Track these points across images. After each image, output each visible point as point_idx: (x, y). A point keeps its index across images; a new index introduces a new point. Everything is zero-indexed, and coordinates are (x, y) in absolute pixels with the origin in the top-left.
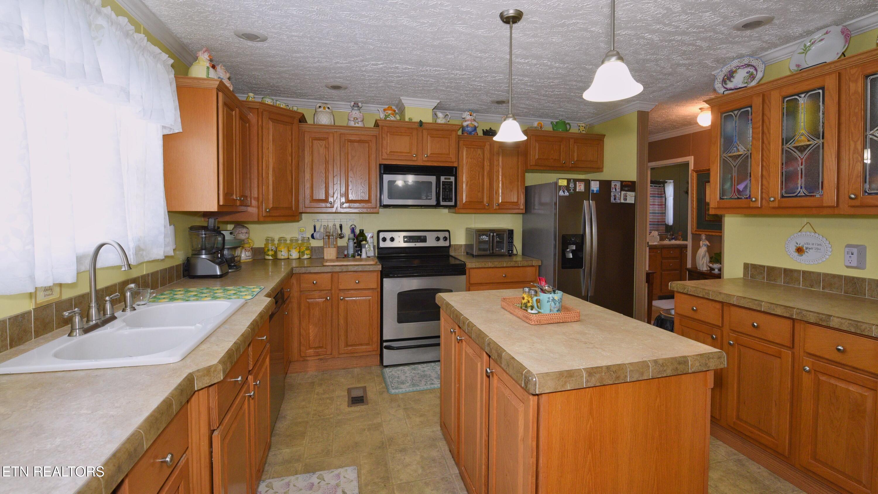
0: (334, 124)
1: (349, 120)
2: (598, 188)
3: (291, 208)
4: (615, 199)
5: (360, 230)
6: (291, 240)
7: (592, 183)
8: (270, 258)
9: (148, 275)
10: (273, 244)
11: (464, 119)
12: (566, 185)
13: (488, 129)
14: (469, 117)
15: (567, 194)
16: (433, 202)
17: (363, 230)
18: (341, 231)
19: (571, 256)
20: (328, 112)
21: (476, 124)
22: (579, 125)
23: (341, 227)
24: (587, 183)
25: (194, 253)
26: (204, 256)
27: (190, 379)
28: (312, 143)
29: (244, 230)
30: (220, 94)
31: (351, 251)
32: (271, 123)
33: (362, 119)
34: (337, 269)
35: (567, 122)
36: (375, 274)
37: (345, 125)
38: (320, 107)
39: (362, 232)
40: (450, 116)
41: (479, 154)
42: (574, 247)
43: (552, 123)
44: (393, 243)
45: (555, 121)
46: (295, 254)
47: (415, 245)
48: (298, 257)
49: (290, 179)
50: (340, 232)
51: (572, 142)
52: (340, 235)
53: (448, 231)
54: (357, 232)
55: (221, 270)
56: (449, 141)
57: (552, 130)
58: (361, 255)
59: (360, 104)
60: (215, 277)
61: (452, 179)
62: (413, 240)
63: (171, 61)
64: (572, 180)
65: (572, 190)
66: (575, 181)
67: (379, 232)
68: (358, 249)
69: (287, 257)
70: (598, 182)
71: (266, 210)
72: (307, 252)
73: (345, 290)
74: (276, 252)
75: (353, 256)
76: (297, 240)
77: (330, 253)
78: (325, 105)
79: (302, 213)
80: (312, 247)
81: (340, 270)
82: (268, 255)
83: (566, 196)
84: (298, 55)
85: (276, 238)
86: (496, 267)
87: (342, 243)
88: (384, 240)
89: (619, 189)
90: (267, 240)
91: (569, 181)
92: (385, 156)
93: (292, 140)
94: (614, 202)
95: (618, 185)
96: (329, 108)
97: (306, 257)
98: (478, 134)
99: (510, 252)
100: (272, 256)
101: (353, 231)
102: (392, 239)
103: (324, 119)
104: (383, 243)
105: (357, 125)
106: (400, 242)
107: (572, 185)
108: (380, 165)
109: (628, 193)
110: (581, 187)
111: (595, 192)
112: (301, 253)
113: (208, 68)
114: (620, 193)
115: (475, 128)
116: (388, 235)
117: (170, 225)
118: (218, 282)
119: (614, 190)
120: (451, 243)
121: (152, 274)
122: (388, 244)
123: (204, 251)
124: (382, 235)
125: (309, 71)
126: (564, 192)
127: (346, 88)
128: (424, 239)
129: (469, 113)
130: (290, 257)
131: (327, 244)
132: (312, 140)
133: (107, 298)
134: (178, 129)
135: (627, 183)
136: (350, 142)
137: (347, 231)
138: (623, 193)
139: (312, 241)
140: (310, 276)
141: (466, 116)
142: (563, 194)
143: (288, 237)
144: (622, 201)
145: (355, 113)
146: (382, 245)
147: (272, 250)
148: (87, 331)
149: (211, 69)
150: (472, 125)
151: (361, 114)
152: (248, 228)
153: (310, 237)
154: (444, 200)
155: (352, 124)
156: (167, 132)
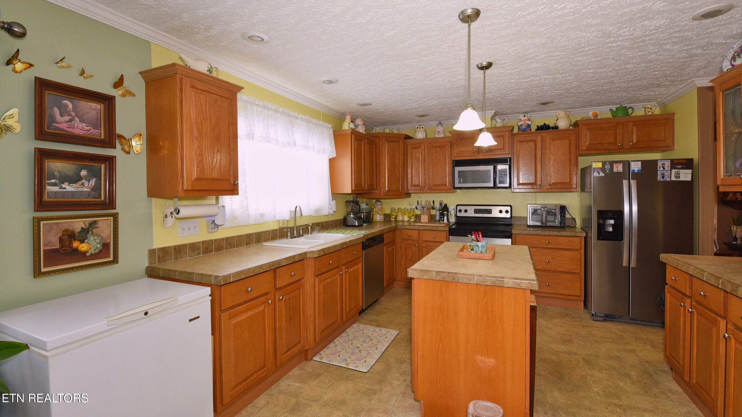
0: (426, 137)
1: (435, 133)
2: (640, 168)
3: (399, 191)
4: (663, 177)
5: (445, 204)
6: (404, 210)
7: (632, 164)
8: (393, 220)
9: (324, 222)
10: (395, 211)
11: (521, 120)
12: (601, 166)
13: (542, 124)
14: (523, 118)
15: (602, 174)
16: (492, 185)
17: (446, 204)
18: (434, 205)
19: (611, 229)
20: (423, 130)
21: (529, 123)
22: (645, 107)
23: (434, 202)
24: (627, 164)
25: (348, 214)
26: (352, 216)
27: (305, 253)
28: (412, 150)
29: (379, 203)
30: (353, 136)
31: (438, 218)
32: (386, 143)
33: (442, 132)
34: (422, 228)
35: (628, 106)
36: (445, 233)
37: (433, 137)
38: (417, 128)
39: (446, 205)
40: (507, 120)
41: (531, 146)
42: (612, 222)
43: (611, 110)
44: (466, 213)
45: (614, 108)
46: (406, 219)
47: (483, 215)
48: (408, 220)
49: (398, 173)
50: (432, 205)
51: (631, 124)
52: (432, 207)
53: (511, 206)
54: (443, 205)
55: (358, 223)
56: (504, 139)
57: (611, 117)
58: (443, 220)
59: (442, 122)
60: (355, 226)
61: (507, 167)
62: (481, 212)
63: (331, 125)
64: (608, 163)
65: (607, 171)
66: (612, 163)
67: (457, 205)
68: (442, 216)
69: (402, 220)
70: (640, 163)
71: (384, 192)
72: (413, 217)
73: (427, 241)
74: (396, 217)
75: (439, 221)
76: (408, 210)
77: (425, 218)
78: (420, 127)
79: (411, 193)
80: (416, 215)
81: (423, 229)
82: (393, 218)
83: (602, 177)
84: (390, 106)
85: (397, 208)
86: (539, 235)
87: (433, 212)
88: (460, 211)
89: (668, 167)
90: (392, 209)
91: (604, 163)
92: (456, 155)
93: (399, 151)
94: (662, 180)
95: (668, 164)
96: (423, 128)
97: (412, 220)
98: (531, 130)
99: (563, 224)
100: (394, 219)
101: (441, 204)
102: (466, 211)
103: (420, 135)
104: (459, 213)
105: (439, 136)
106: (471, 213)
107: (608, 167)
108: (453, 160)
109: (681, 171)
110: (619, 168)
111: (636, 172)
112: (410, 218)
113: (349, 123)
114: (669, 172)
115: (529, 126)
116: (463, 208)
117: (333, 200)
118: (357, 228)
119: (662, 169)
120: (513, 215)
121: (326, 222)
122: (463, 214)
123: (352, 213)
124: (459, 208)
125: (402, 112)
126: (599, 173)
127: (428, 115)
128: (490, 212)
129: (523, 115)
130: (404, 220)
131: (423, 213)
132: (412, 149)
133: (301, 228)
134: (334, 155)
135: (680, 161)
136: (434, 148)
137: (437, 205)
138: (674, 171)
139: (416, 211)
140: (407, 230)
141: (521, 117)
142: (598, 175)
143: (403, 207)
144: (673, 179)
145: (440, 128)
146: (459, 214)
147: (394, 215)
148: (291, 238)
149: (351, 123)
150: (525, 124)
151: (443, 128)
152: (382, 202)
153: (415, 208)
154: (500, 182)
155: (437, 136)
156: (331, 157)
